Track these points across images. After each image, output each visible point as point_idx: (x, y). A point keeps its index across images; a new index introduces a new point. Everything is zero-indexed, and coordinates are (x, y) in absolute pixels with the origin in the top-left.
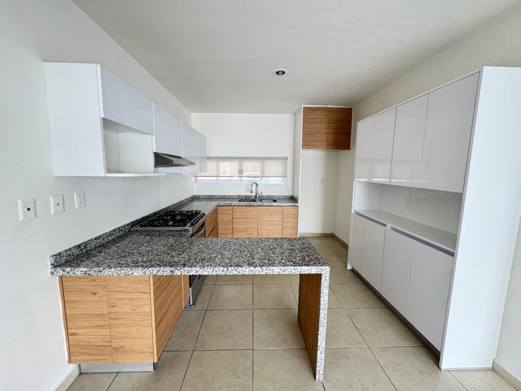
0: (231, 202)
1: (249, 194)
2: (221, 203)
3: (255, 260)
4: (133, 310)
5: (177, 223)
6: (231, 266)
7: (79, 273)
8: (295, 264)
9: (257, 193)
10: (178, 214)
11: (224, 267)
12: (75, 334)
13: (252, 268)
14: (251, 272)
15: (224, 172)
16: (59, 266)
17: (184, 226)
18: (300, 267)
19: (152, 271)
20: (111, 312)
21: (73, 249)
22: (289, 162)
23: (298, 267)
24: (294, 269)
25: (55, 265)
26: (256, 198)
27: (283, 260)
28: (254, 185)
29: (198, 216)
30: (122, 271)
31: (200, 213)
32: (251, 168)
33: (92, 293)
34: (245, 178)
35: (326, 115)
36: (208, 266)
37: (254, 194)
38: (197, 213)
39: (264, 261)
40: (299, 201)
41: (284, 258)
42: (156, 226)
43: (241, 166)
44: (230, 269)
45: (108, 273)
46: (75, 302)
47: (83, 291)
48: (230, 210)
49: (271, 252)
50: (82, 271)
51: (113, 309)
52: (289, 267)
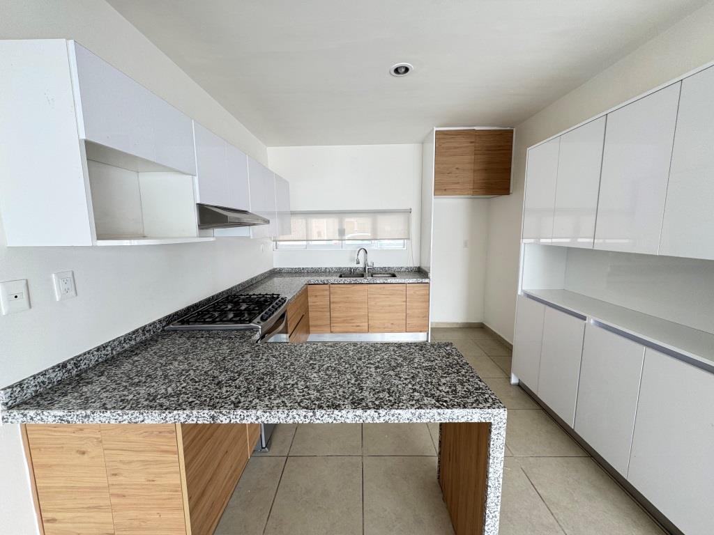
0: (327, 278)
1: (354, 265)
2: (313, 279)
3: (366, 394)
4: (150, 481)
5: (239, 317)
6: (320, 407)
7: (51, 419)
8: (440, 403)
9: (366, 264)
10: (244, 301)
11: (307, 408)
12: (53, 520)
13: (359, 412)
14: (357, 419)
15: (319, 234)
16: (18, 406)
17: (250, 321)
18: (449, 411)
19: (177, 417)
20: (113, 485)
21: (51, 371)
22: (415, 217)
23: (447, 410)
24: (439, 414)
25: (10, 404)
26: (365, 271)
27: (416, 394)
28: (362, 252)
29: (274, 304)
30: (125, 417)
31: (278, 298)
32: (358, 227)
33: (77, 451)
34: (347, 242)
35: (472, 142)
36: (278, 407)
37: (361, 265)
38: (274, 298)
39: (381, 395)
40: (431, 275)
41: (417, 387)
42: (205, 322)
43: (341, 223)
44: (318, 413)
45: (101, 419)
46: (50, 466)
47: (62, 447)
48: (326, 290)
49: (392, 373)
50: (55, 417)
51: (114, 478)
52: (428, 411)
